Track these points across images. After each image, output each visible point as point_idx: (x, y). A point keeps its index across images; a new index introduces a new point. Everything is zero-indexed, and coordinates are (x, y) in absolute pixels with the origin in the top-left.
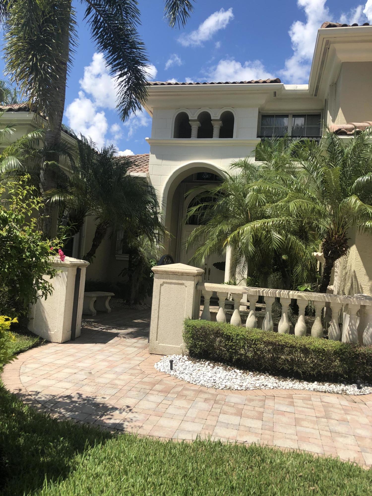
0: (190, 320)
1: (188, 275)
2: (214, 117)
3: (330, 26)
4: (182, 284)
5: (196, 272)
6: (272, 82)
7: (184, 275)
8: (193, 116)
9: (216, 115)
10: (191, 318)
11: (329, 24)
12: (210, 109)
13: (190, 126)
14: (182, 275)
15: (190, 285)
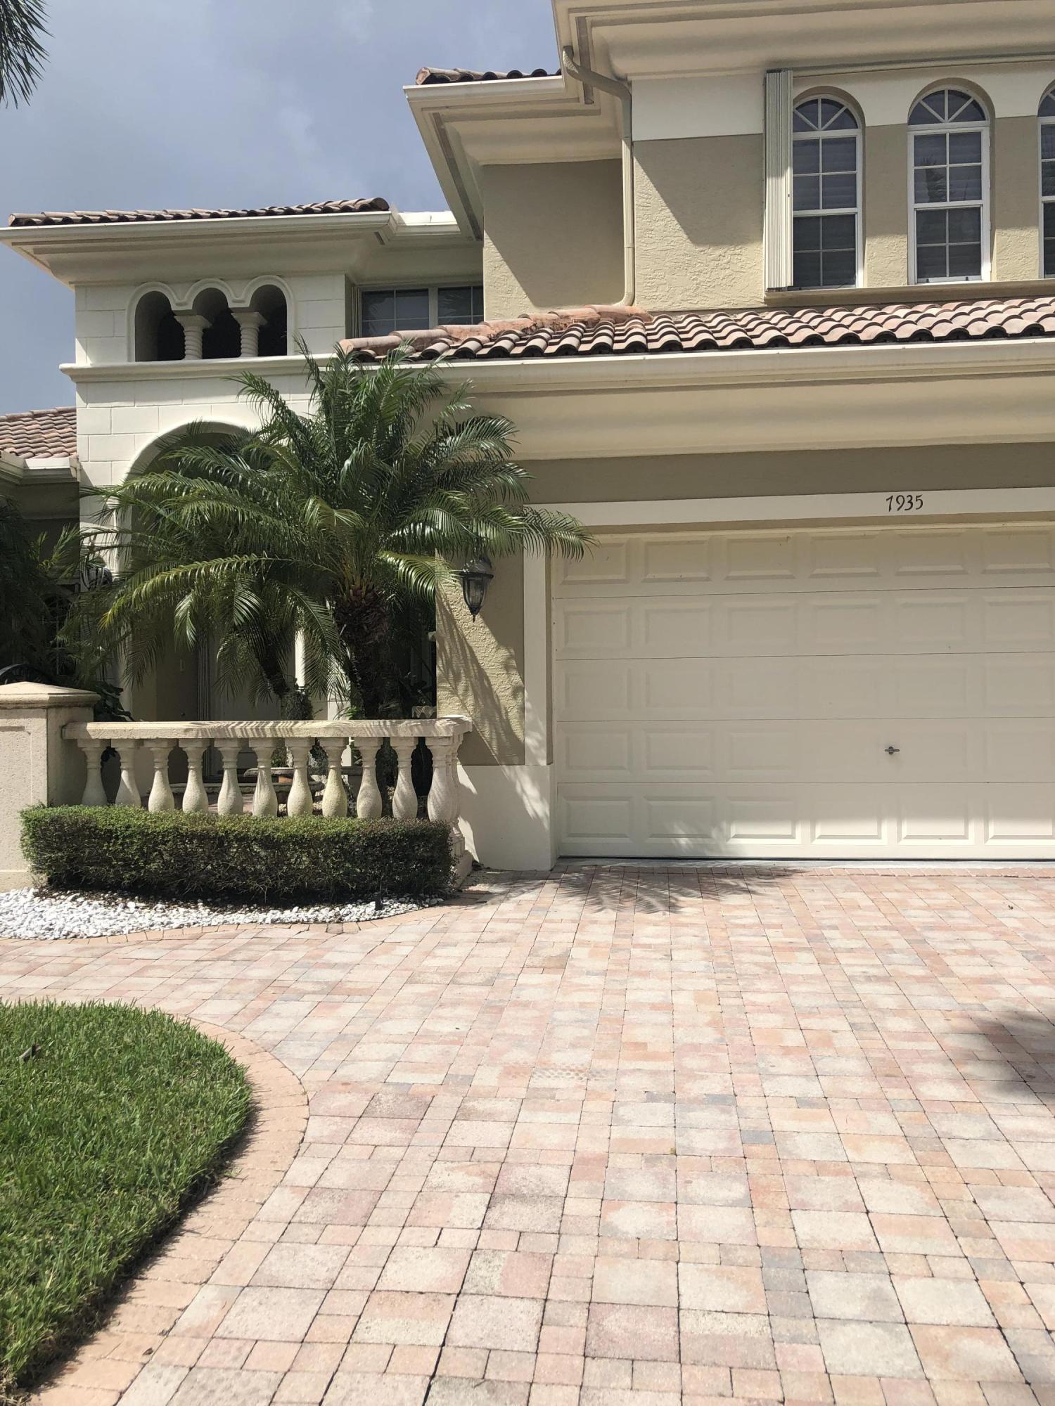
0: (44, 808)
1: (30, 705)
2: (235, 302)
3: (433, 79)
4: (20, 728)
5: (47, 697)
6: (364, 208)
7: (22, 708)
8: (181, 300)
9: (239, 297)
10: (46, 804)
11: (429, 74)
12: (223, 282)
13: (180, 329)
14: (18, 708)
15: (37, 727)
